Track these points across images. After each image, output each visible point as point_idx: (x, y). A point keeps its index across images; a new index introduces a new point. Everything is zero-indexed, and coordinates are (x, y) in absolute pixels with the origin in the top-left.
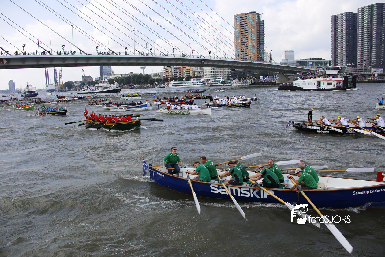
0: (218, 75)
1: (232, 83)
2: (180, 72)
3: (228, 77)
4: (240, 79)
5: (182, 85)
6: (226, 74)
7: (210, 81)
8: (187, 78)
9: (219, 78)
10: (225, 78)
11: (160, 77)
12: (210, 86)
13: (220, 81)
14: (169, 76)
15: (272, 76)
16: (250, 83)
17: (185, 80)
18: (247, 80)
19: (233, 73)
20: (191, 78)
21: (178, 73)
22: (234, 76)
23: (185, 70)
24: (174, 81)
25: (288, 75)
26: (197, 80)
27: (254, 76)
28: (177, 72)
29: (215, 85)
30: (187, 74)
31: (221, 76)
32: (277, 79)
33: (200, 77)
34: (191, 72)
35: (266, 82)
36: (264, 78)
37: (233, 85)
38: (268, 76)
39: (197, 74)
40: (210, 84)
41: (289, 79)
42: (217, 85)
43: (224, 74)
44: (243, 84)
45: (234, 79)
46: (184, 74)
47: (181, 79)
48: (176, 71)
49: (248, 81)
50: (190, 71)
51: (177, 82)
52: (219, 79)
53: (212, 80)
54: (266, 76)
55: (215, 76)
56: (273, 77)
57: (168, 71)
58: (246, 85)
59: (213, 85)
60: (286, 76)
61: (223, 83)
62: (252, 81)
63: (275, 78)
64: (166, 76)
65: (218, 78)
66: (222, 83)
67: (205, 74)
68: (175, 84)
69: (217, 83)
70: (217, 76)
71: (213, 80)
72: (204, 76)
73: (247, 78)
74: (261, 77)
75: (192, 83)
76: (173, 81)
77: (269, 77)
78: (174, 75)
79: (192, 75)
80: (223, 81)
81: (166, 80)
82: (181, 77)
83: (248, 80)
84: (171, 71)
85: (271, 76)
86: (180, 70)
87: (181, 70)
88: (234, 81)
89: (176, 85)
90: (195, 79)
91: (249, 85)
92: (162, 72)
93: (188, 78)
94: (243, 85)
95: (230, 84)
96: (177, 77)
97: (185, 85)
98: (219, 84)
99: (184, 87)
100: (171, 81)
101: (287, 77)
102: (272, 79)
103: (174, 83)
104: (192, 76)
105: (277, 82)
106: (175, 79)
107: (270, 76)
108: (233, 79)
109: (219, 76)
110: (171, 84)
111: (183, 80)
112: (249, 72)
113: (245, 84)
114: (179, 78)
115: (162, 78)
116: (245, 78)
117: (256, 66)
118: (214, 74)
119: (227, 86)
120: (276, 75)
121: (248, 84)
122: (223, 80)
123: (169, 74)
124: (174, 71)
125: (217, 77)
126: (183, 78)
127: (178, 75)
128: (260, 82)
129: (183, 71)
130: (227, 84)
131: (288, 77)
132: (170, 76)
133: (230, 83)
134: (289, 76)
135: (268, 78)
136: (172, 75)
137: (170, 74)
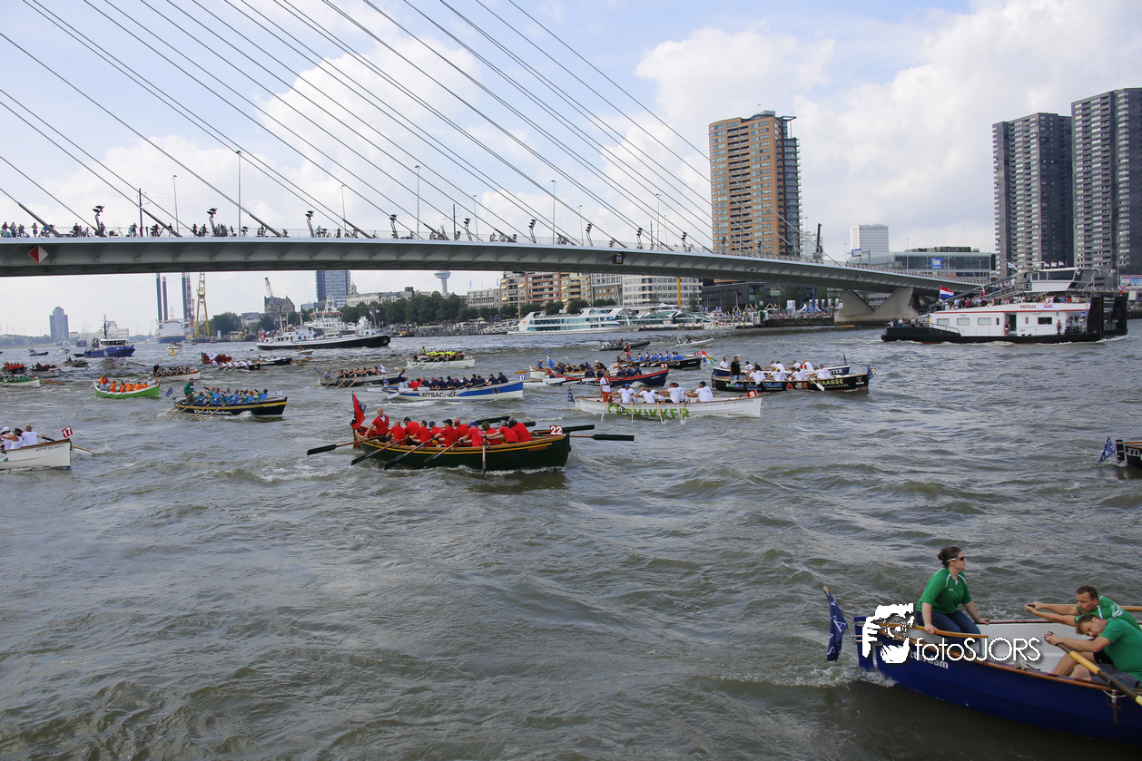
0: (664, 296)
1: (705, 321)
2: (551, 289)
3: (693, 303)
4: (728, 309)
5: (558, 328)
6: (686, 296)
7: (639, 316)
8: (570, 305)
9: (666, 306)
10: (684, 307)
11: (492, 304)
12: (641, 330)
13: (670, 316)
14: (519, 301)
15: (823, 300)
16: (758, 322)
17: (564, 311)
18: (749, 314)
19: (708, 293)
20: (585, 305)
21: (547, 291)
22: (712, 300)
23: (565, 282)
24: (535, 315)
25: (871, 296)
26: (603, 312)
27: (769, 300)
28: (542, 290)
29: (654, 326)
30: (572, 293)
31: (673, 299)
32: (836, 308)
33: (612, 303)
34: (585, 288)
35: (805, 317)
36: (798, 306)
37: (707, 326)
38: (811, 301)
39: (602, 294)
40: (639, 323)
41: (873, 310)
42: (660, 326)
43: (681, 295)
44: (737, 324)
45: (710, 310)
46: (563, 294)
47: (554, 309)
48: (538, 287)
49: (752, 314)
50: (582, 287)
51: (542, 316)
52: (666, 308)
53: (644, 313)
54: (806, 300)
55: (654, 299)
56: (826, 302)
57: (516, 287)
58: (746, 327)
59: (648, 326)
60: (865, 301)
61: (679, 322)
62: (762, 315)
63: (832, 307)
64: (511, 299)
65: (663, 305)
66: (674, 321)
67: (624, 293)
68: (537, 322)
69: (661, 322)
70: (660, 299)
71: (649, 313)
72: (621, 300)
73: (749, 307)
74: (791, 304)
75: (588, 320)
76: (532, 314)
77: (814, 302)
78: (534, 296)
79: (585, 297)
80: (679, 316)
81: (510, 313)
82: (554, 305)
83: (752, 311)
84: (526, 286)
85: (820, 302)
86: (552, 283)
87: (556, 283)
88: (712, 315)
89: (540, 327)
90: (595, 309)
91: (756, 326)
92: (498, 287)
93: (576, 308)
94: (738, 327)
95: (698, 325)
96: (544, 304)
97: (565, 328)
98: (667, 324)
99: (562, 331)
100: (524, 314)
101: (867, 304)
102: (823, 310)
103: (533, 319)
104: (586, 299)
105: (837, 319)
106: (536, 308)
107: (817, 300)
108: (707, 308)
109: (665, 299)
110: (525, 324)
111: (560, 311)
112: (756, 288)
113: (742, 324)
114: (548, 306)
115: (499, 306)
116: (742, 307)
117: (775, 272)
118: (650, 295)
119: (689, 329)
120: (834, 298)
121: (752, 324)
122: (679, 312)
123: (519, 295)
124: (534, 284)
125: (660, 302)
126: (561, 305)
127: (547, 297)
128: (786, 317)
129: (559, 286)
130: (690, 325)
131: (871, 304)
132: (523, 301)
133: (698, 321)
134: (873, 299)
135: (811, 305)
136: (529, 297)
137: (522, 293)
